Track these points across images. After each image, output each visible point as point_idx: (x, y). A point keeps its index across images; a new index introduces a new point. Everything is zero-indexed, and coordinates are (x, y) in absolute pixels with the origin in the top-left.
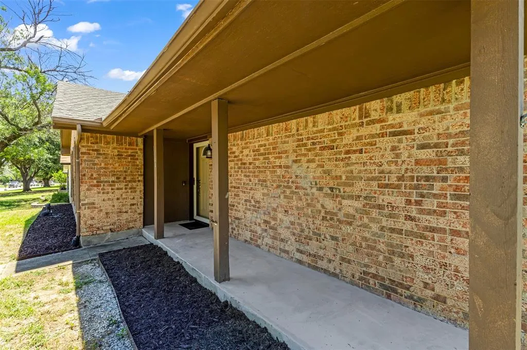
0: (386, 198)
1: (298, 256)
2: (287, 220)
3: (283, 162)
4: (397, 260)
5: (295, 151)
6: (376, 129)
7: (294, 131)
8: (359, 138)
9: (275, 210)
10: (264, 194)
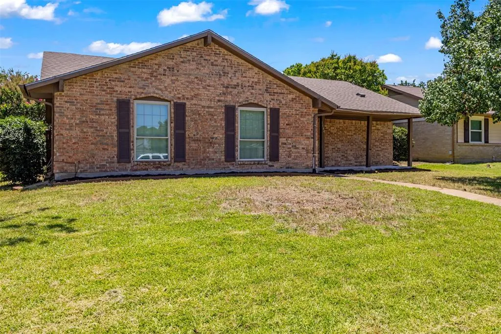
1: (355, 164)
2: (351, 153)
3: (350, 134)
4: (378, 157)
5: (354, 131)
7: (354, 124)
9: (346, 150)
10: (342, 145)
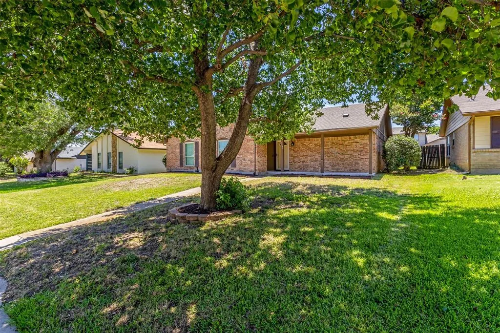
0: (355, 154)
1: (332, 170)
2: (328, 162)
4: (357, 165)
5: (331, 145)
6: (353, 141)
8: (349, 143)
